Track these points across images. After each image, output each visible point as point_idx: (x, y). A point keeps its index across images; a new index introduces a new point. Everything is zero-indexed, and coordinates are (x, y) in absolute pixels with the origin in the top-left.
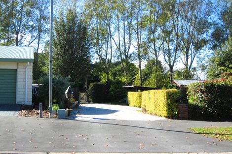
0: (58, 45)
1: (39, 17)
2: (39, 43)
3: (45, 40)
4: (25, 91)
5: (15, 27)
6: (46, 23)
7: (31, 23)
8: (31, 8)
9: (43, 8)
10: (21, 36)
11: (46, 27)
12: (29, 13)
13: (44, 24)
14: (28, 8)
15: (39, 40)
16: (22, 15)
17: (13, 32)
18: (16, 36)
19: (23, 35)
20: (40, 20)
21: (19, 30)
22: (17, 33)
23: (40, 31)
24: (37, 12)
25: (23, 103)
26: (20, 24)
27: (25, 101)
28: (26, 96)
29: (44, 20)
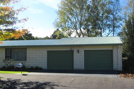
0: (128, 34)
1: (113, 19)
2: (114, 34)
3: (117, 32)
4: (118, 63)
5: (100, 25)
6: (117, 22)
7: (108, 23)
8: (108, 14)
9: (115, 14)
10: (103, 30)
11: (117, 24)
12: (107, 17)
13: (116, 23)
14: (106, 14)
15: (114, 32)
16: (103, 19)
17: (98, 29)
18: (100, 31)
19: (105, 30)
20: (113, 20)
21: (102, 27)
22: (101, 29)
23: (114, 27)
24: (111, 16)
25: (117, 70)
26: (102, 24)
27: (118, 69)
28: (119, 65)
29: (116, 20)
